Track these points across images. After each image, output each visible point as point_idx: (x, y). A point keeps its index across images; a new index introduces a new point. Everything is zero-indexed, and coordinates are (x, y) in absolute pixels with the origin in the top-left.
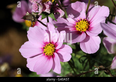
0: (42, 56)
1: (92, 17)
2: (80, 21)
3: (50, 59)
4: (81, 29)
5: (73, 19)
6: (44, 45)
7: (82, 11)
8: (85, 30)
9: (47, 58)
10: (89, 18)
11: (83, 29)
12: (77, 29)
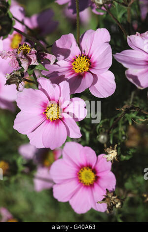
0: (45, 124)
1: (89, 49)
2: (76, 60)
3: (60, 124)
4: (82, 69)
5: (64, 60)
6: (43, 108)
7: (73, 45)
8: (87, 69)
9: (54, 124)
10: (84, 51)
11: (84, 69)
12: (77, 71)
